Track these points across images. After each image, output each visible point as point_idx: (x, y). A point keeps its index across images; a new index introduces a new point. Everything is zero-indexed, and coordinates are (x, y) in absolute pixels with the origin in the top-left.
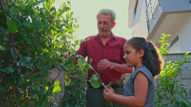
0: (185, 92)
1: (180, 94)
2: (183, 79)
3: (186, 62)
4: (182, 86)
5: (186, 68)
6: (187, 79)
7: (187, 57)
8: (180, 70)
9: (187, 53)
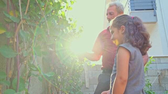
0: (150, 85)
1: (147, 86)
2: (149, 76)
3: (151, 64)
4: (148, 81)
5: (151, 68)
6: (151, 76)
7: (152, 60)
8: (147, 69)
9: (152, 57)
